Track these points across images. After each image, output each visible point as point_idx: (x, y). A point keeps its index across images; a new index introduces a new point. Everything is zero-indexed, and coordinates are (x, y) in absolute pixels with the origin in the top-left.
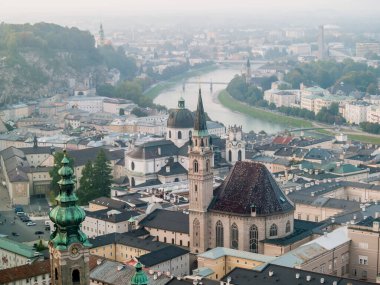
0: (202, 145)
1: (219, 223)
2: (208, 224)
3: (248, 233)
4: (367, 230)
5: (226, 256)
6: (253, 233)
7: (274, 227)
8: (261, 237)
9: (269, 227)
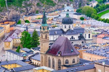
0: (44, 29)
1: (49, 58)
2: (46, 58)
3: (57, 62)
4: (101, 65)
5: (43, 69)
6: (59, 62)
7: (67, 60)
8: (62, 64)
9: (65, 60)
